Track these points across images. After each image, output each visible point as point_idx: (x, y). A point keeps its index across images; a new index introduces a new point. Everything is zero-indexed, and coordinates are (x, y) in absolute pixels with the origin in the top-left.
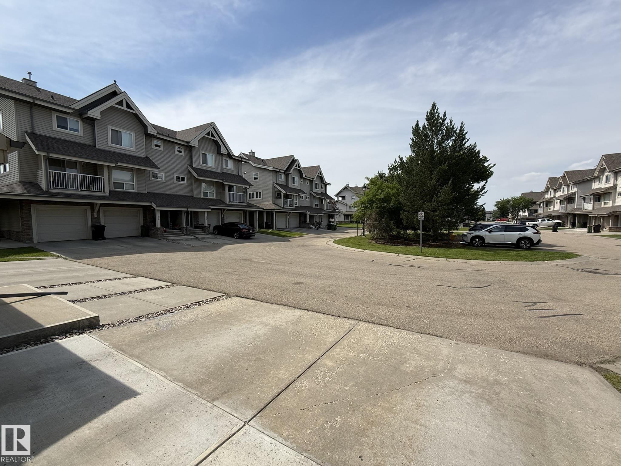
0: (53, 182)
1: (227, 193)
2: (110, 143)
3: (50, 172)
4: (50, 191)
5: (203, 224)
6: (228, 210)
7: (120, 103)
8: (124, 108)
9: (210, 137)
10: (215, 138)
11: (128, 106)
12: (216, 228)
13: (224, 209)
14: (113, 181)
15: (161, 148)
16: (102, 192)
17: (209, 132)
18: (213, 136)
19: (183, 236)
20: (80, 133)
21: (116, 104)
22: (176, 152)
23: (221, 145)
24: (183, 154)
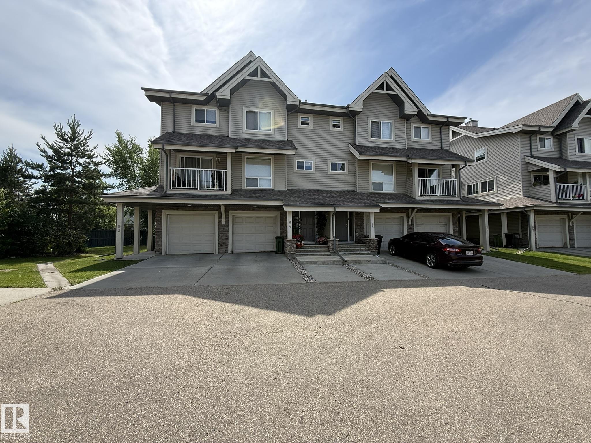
0: (173, 181)
1: (417, 179)
2: (244, 130)
3: (171, 169)
4: (169, 192)
5: (368, 236)
6: (420, 210)
7: (254, 73)
8: (259, 78)
9: (385, 91)
10: (394, 91)
11: (264, 74)
12: (393, 242)
13: (413, 209)
14: (246, 177)
15: (310, 126)
16: (223, 190)
17: (383, 83)
18: (389, 88)
19: (329, 255)
20: (216, 124)
21: (249, 75)
22: (332, 128)
23: (404, 101)
24: (341, 129)
